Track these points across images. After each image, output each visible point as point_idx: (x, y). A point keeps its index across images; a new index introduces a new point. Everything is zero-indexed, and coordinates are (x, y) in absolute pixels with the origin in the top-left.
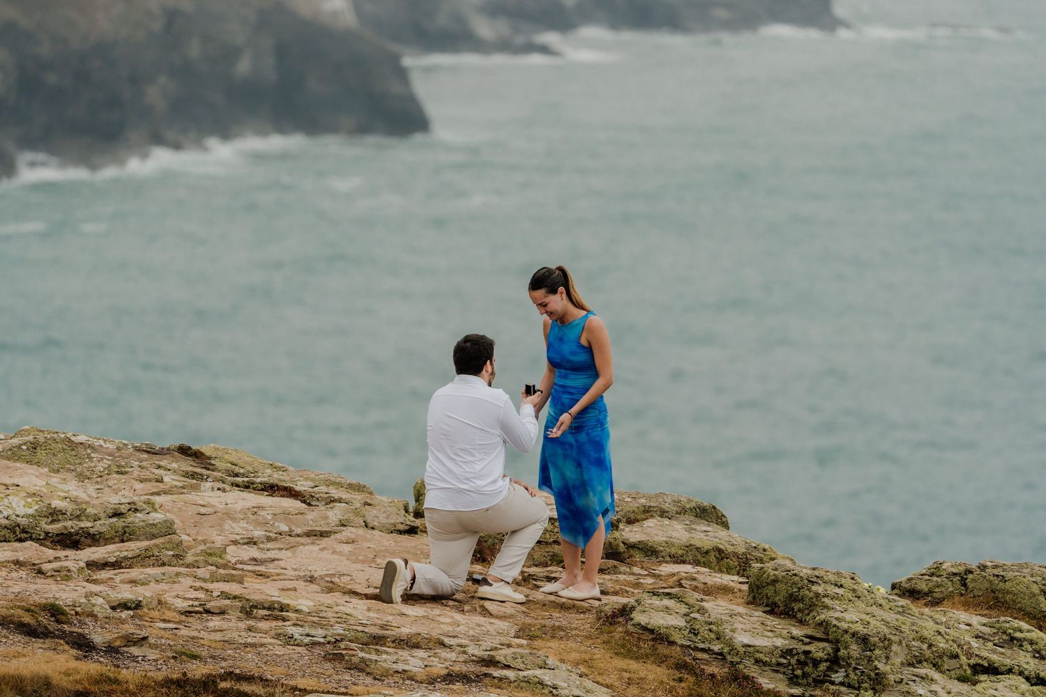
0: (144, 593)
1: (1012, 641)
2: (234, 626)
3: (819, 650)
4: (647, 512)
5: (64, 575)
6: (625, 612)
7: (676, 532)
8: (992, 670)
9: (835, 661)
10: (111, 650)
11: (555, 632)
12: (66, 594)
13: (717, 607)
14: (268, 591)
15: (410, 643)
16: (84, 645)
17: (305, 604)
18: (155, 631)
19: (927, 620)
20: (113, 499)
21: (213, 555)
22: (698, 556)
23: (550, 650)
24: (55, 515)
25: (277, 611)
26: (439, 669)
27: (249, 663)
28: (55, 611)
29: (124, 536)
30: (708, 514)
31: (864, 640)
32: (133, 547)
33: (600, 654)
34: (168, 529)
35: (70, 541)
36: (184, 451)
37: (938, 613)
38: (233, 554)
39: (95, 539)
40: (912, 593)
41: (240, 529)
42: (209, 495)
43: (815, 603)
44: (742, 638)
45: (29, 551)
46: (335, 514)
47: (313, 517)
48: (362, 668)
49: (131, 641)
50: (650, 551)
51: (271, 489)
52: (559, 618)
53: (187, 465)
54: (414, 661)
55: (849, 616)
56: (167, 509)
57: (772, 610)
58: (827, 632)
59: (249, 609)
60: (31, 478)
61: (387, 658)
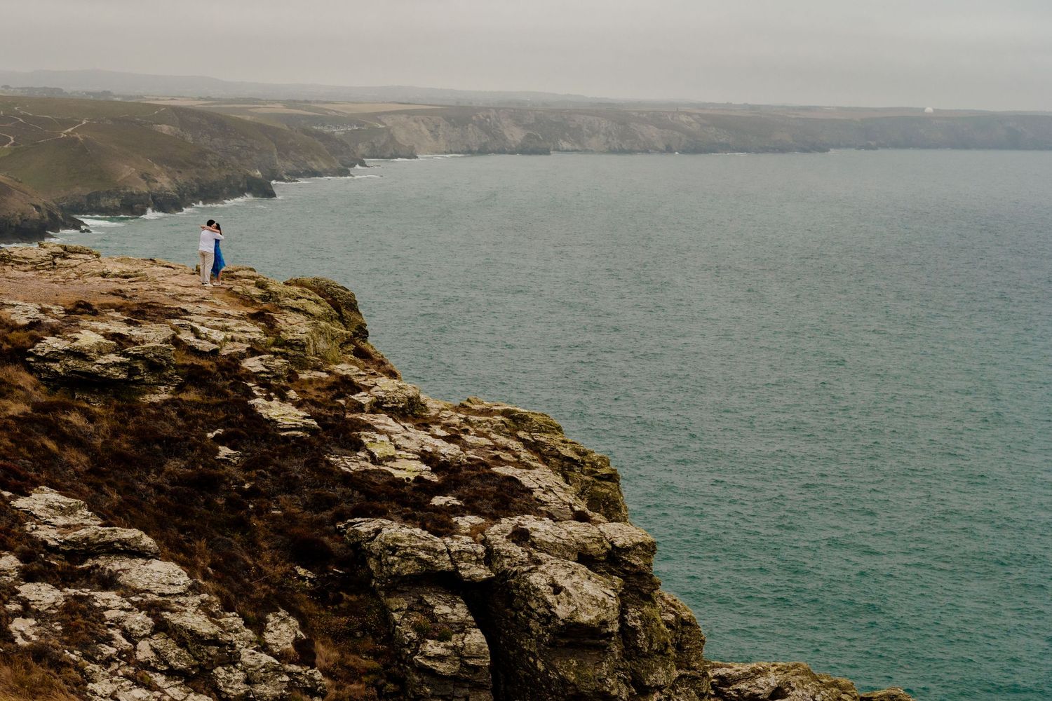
0: (138, 287)
1: (304, 292)
2: (155, 293)
3: (267, 295)
4: (240, 269)
5: (124, 284)
6: (231, 288)
7: (246, 273)
8: (301, 298)
9: (270, 297)
10: (130, 298)
11: (217, 293)
12: (122, 287)
13: (248, 287)
14: (163, 286)
15: (189, 295)
16: (125, 297)
17: (169, 288)
18: (140, 294)
19: (288, 289)
20: (135, 269)
21: (154, 279)
22: (249, 277)
23: (216, 296)
24: (123, 272)
25: (164, 290)
26: (194, 300)
27: (157, 300)
28: (120, 291)
29: (137, 276)
30: (252, 269)
31: (276, 293)
32: (138, 278)
33: (226, 296)
34: (145, 274)
35: (126, 277)
36: (151, 260)
37: (291, 287)
38: (158, 279)
39: (131, 277)
40: (286, 284)
41: (160, 274)
42: (155, 268)
43: (267, 286)
44: (253, 293)
45: (118, 279)
46: (179, 271)
47: (175, 272)
48: (179, 300)
49: (134, 296)
50: (240, 277)
51: (167, 267)
52: (220, 290)
53: (151, 262)
54: (189, 299)
55: (273, 288)
56: (146, 271)
57: (259, 287)
58: (269, 292)
59: (158, 290)
60: (120, 265)
61: (184, 298)
